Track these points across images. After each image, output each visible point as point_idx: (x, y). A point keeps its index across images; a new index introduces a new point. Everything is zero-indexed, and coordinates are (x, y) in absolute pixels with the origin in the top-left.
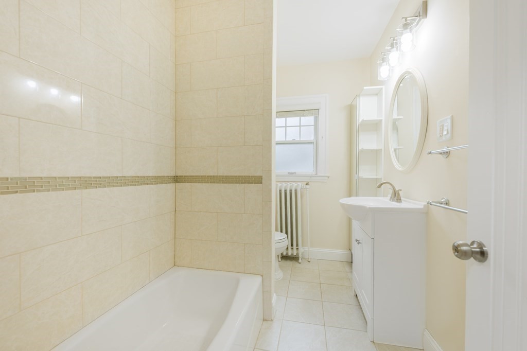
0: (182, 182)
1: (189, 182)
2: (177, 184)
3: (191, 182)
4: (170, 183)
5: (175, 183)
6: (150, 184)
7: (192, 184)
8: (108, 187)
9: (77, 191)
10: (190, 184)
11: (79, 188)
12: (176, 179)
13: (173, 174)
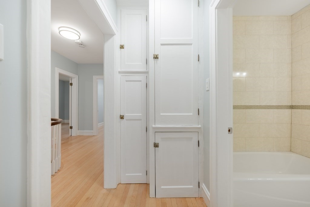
0: (296, 109)
1: (300, 109)
2: (292, 110)
3: (302, 109)
4: (288, 109)
5: (291, 109)
6: (273, 109)
7: (302, 110)
8: (254, 109)
9: (244, 110)
10: (301, 110)
11: (245, 109)
12: (292, 107)
13: (290, 104)
